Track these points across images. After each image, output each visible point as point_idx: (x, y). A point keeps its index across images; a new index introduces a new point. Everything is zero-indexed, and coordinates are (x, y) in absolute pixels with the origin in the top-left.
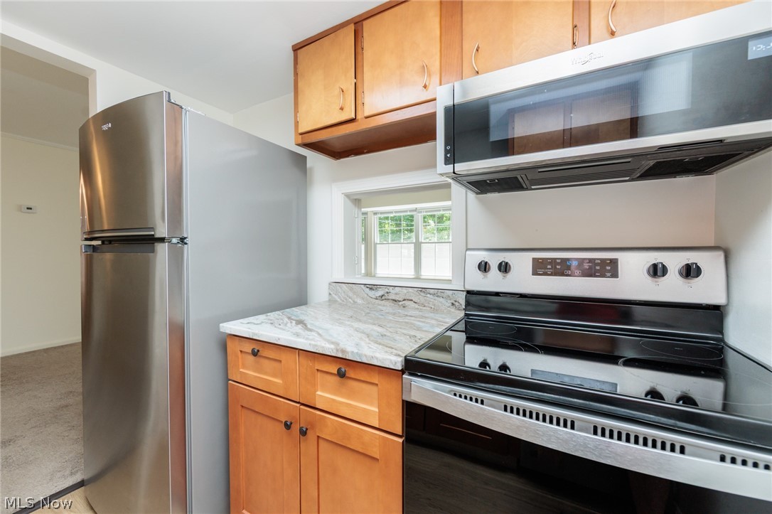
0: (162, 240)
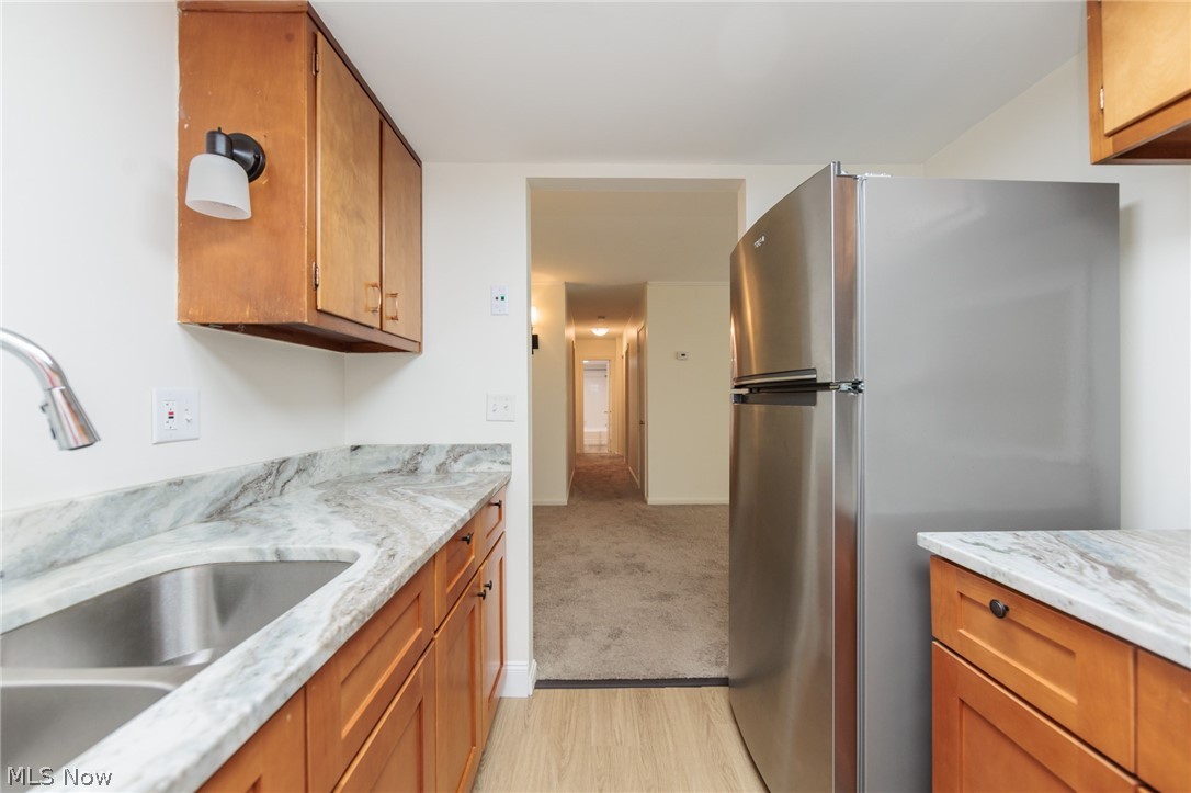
0: (826, 386)
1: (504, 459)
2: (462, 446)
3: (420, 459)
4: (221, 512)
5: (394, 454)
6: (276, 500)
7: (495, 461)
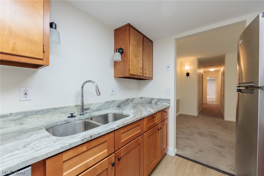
1: (168, 102)
2: (160, 99)
3: (152, 101)
4: (119, 106)
5: (148, 99)
6: (127, 105)
7: (166, 103)
